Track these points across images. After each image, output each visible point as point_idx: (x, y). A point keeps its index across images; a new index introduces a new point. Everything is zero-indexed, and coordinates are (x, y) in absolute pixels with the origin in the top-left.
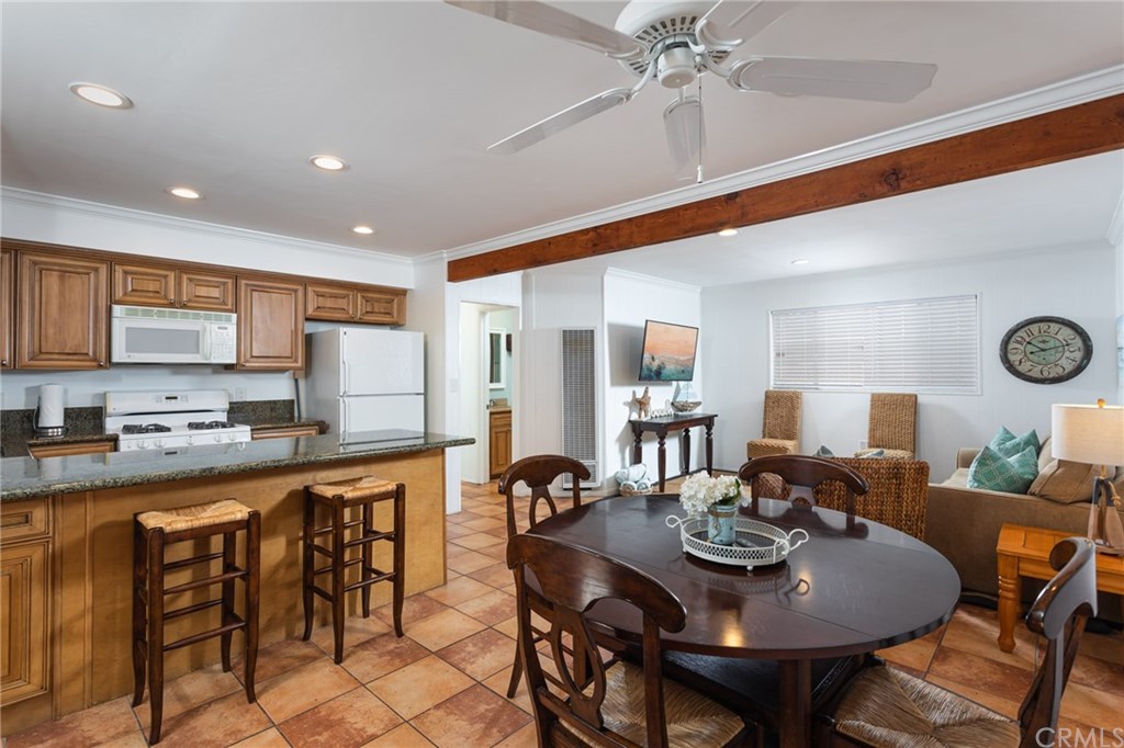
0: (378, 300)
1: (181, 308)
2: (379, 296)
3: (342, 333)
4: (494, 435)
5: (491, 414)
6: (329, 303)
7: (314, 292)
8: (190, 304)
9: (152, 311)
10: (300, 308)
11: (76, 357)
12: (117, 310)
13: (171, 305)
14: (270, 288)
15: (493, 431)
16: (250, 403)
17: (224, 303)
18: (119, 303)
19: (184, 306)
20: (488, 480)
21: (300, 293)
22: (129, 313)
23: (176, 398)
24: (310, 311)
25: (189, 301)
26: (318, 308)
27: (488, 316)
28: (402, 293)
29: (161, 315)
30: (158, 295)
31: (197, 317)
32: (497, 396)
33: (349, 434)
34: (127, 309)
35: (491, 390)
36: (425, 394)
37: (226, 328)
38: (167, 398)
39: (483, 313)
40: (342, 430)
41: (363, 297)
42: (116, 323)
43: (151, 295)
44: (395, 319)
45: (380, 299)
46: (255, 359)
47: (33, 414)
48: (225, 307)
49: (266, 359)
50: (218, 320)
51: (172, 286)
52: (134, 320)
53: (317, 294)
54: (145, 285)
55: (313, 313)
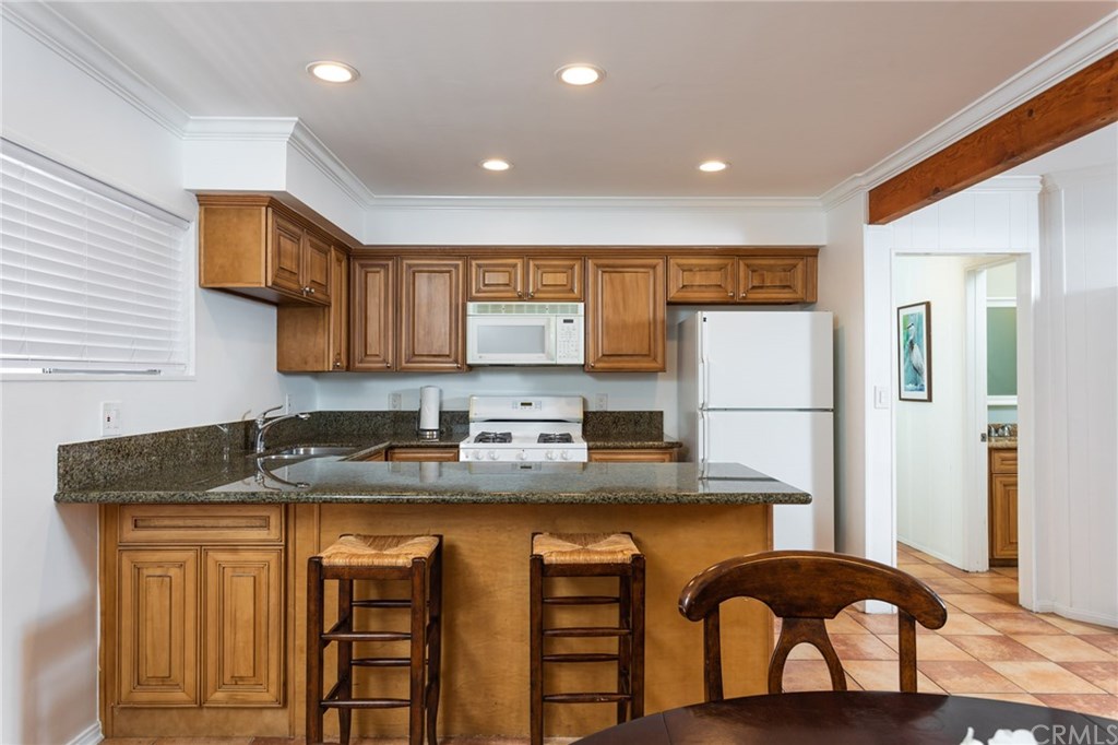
0: (770, 268)
1: (529, 300)
2: (772, 262)
3: (700, 320)
4: (999, 488)
5: (991, 450)
6: (698, 279)
7: (679, 265)
8: (536, 295)
9: (500, 306)
10: (660, 289)
11: (440, 359)
12: (471, 306)
13: (520, 298)
14: (623, 266)
15: (998, 482)
16: (611, 413)
17: (572, 290)
18: (474, 299)
19: (532, 299)
20: (986, 567)
21: (660, 270)
22: (483, 310)
23: (530, 404)
24: (674, 294)
25: (538, 291)
26: (684, 286)
27: (983, 277)
28: (810, 254)
29: (508, 310)
30: (508, 288)
31: (542, 310)
32: (1003, 418)
33: (709, 464)
34: (479, 306)
35: (990, 407)
36: (836, 410)
37: (571, 321)
38: (522, 404)
39: (971, 273)
40: (701, 457)
41: (748, 266)
42: (470, 320)
43: (502, 288)
44: (799, 295)
45: (771, 266)
46: (606, 359)
47: (415, 416)
48: (571, 295)
49: (619, 358)
50: (564, 310)
51: (520, 276)
52: (485, 317)
53: (682, 269)
54: (495, 277)
55: (676, 295)
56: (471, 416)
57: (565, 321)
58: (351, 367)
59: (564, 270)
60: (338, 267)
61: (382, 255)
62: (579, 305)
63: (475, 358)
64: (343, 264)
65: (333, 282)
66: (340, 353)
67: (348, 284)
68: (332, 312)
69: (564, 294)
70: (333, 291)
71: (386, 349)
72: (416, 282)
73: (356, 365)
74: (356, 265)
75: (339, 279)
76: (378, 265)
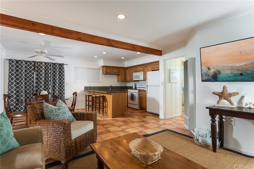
10: (151, 69)
11: (132, 80)
14: (147, 66)
21: (151, 66)
50: (141, 73)
51: (138, 69)
52: (135, 74)
53: (154, 65)
54: (136, 69)
55: (153, 69)
56: (137, 87)
59: (142, 67)
60: (122, 70)
61: (128, 68)
62: (143, 72)
63: (134, 79)
64: (123, 70)
65: (121, 72)
66: (123, 79)
67: (125, 72)
68: (120, 75)
69: (142, 71)
70: (121, 73)
71: (128, 79)
72: (131, 71)
73: (126, 81)
74: (126, 69)
75: (122, 71)
76: (128, 69)
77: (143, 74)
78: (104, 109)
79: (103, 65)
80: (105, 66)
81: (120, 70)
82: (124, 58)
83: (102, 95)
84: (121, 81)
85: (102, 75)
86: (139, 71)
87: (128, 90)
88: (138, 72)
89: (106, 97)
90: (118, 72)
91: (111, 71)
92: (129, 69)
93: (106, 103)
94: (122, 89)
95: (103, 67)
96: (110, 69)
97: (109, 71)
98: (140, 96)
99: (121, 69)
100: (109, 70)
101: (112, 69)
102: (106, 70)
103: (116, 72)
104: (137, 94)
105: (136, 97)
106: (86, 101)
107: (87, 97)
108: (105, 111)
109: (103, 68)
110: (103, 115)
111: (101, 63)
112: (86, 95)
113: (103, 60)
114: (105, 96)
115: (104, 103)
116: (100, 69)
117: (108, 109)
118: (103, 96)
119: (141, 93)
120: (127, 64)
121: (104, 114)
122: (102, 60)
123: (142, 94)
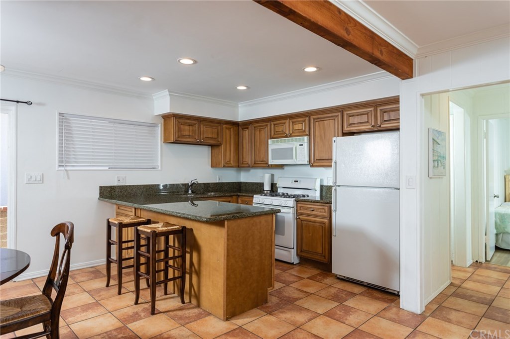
1: (289, 137)
8: (292, 134)
10: (340, 127)
11: (263, 163)
12: (270, 141)
14: (324, 118)
17: (305, 131)
21: (340, 117)
22: (273, 142)
23: (297, 181)
25: (293, 132)
26: (350, 124)
31: (293, 141)
37: (302, 145)
38: (295, 181)
41: (382, 110)
45: (395, 108)
46: (318, 161)
47: (262, 185)
48: (305, 133)
49: (323, 161)
50: (300, 141)
51: (287, 127)
52: (274, 145)
53: (349, 116)
54: (279, 128)
55: (346, 129)
56: (277, 186)
57: (300, 145)
58: (240, 165)
59: (301, 122)
60: (228, 131)
61: (247, 124)
62: (306, 138)
63: (271, 162)
64: (232, 129)
65: (224, 137)
66: (230, 161)
67: (238, 135)
68: (223, 147)
69: (302, 133)
70: (224, 139)
71: (248, 158)
72: (258, 132)
73: (241, 165)
74: (240, 129)
75: (228, 134)
76: (247, 128)
77: (306, 145)
78: (187, 276)
79: (167, 110)
80: (177, 116)
81: (222, 129)
82: (245, 88)
83: (177, 224)
84: (224, 166)
85: (163, 144)
86: (291, 136)
87: (255, 196)
88: (287, 136)
89: (195, 232)
90: (216, 136)
91: (194, 131)
92: (251, 127)
93: (195, 255)
94: (232, 194)
95: (166, 117)
96: (190, 125)
97: (186, 133)
98: (301, 217)
99: (224, 126)
100: (187, 127)
101: (197, 126)
102: (180, 130)
103: (210, 136)
104: (291, 210)
105: (284, 222)
106: (109, 245)
107: (114, 231)
108: (191, 285)
109: (165, 121)
110: (183, 302)
111: (163, 104)
112: (108, 222)
113: (168, 93)
114: (192, 230)
115: (188, 256)
116: (153, 126)
117: (205, 281)
118: (184, 228)
119: (306, 209)
120: (243, 113)
121: (187, 300)
122: (166, 93)
123: (309, 212)
